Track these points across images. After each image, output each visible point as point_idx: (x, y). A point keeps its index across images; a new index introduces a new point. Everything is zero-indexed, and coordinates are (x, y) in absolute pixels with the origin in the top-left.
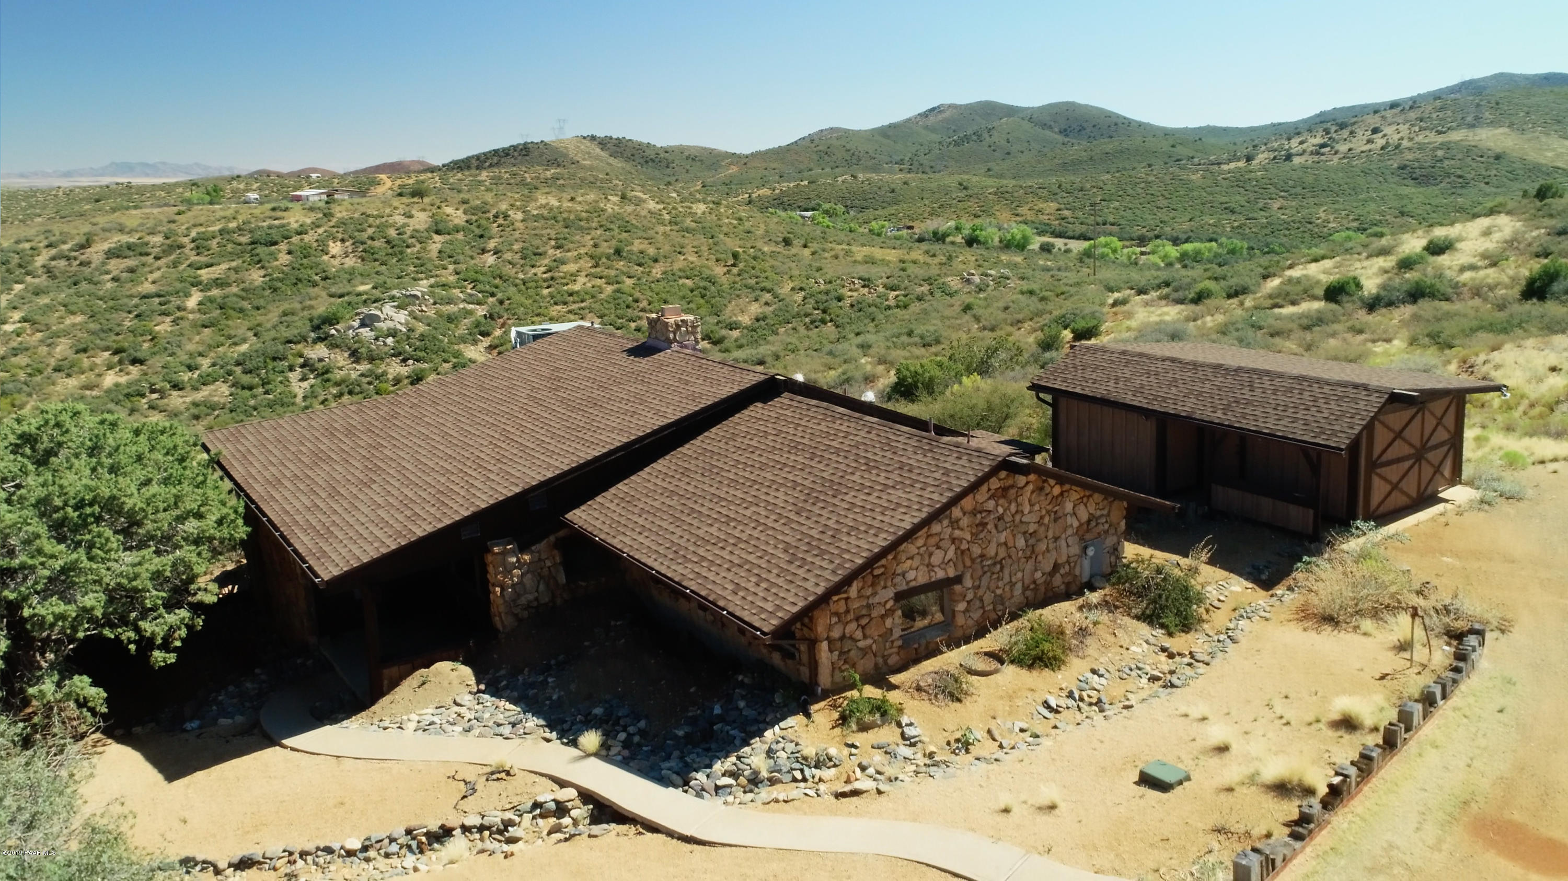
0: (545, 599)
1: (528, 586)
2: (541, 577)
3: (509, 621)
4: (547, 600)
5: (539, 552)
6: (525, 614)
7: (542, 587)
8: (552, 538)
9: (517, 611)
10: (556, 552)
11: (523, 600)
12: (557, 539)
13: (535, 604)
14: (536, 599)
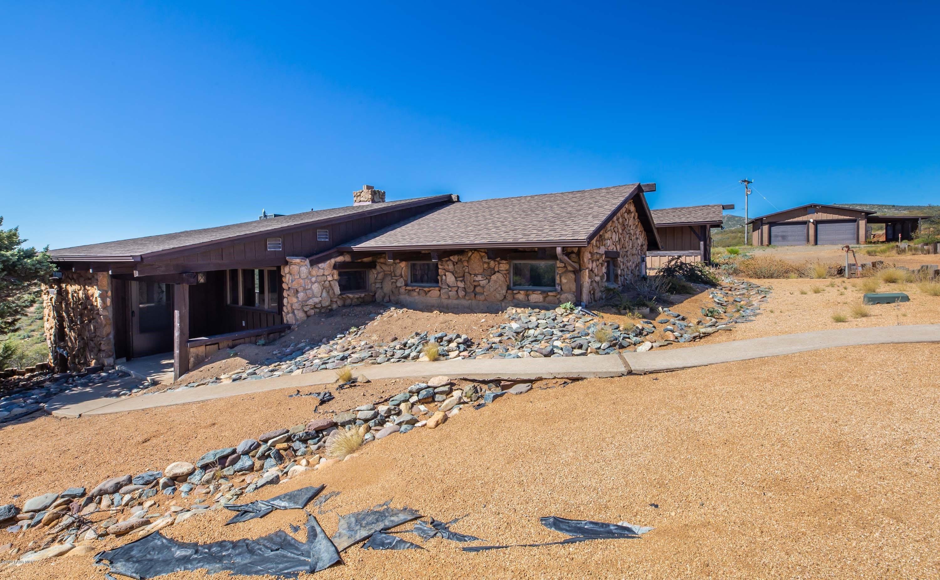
0: (326, 303)
1: (315, 291)
2: (324, 288)
3: (300, 315)
4: (327, 304)
5: (323, 269)
6: (312, 312)
7: (324, 294)
8: (333, 261)
9: (306, 309)
10: (336, 272)
11: (311, 302)
12: (336, 262)
13: (319, 306)
14: (320, 302)
